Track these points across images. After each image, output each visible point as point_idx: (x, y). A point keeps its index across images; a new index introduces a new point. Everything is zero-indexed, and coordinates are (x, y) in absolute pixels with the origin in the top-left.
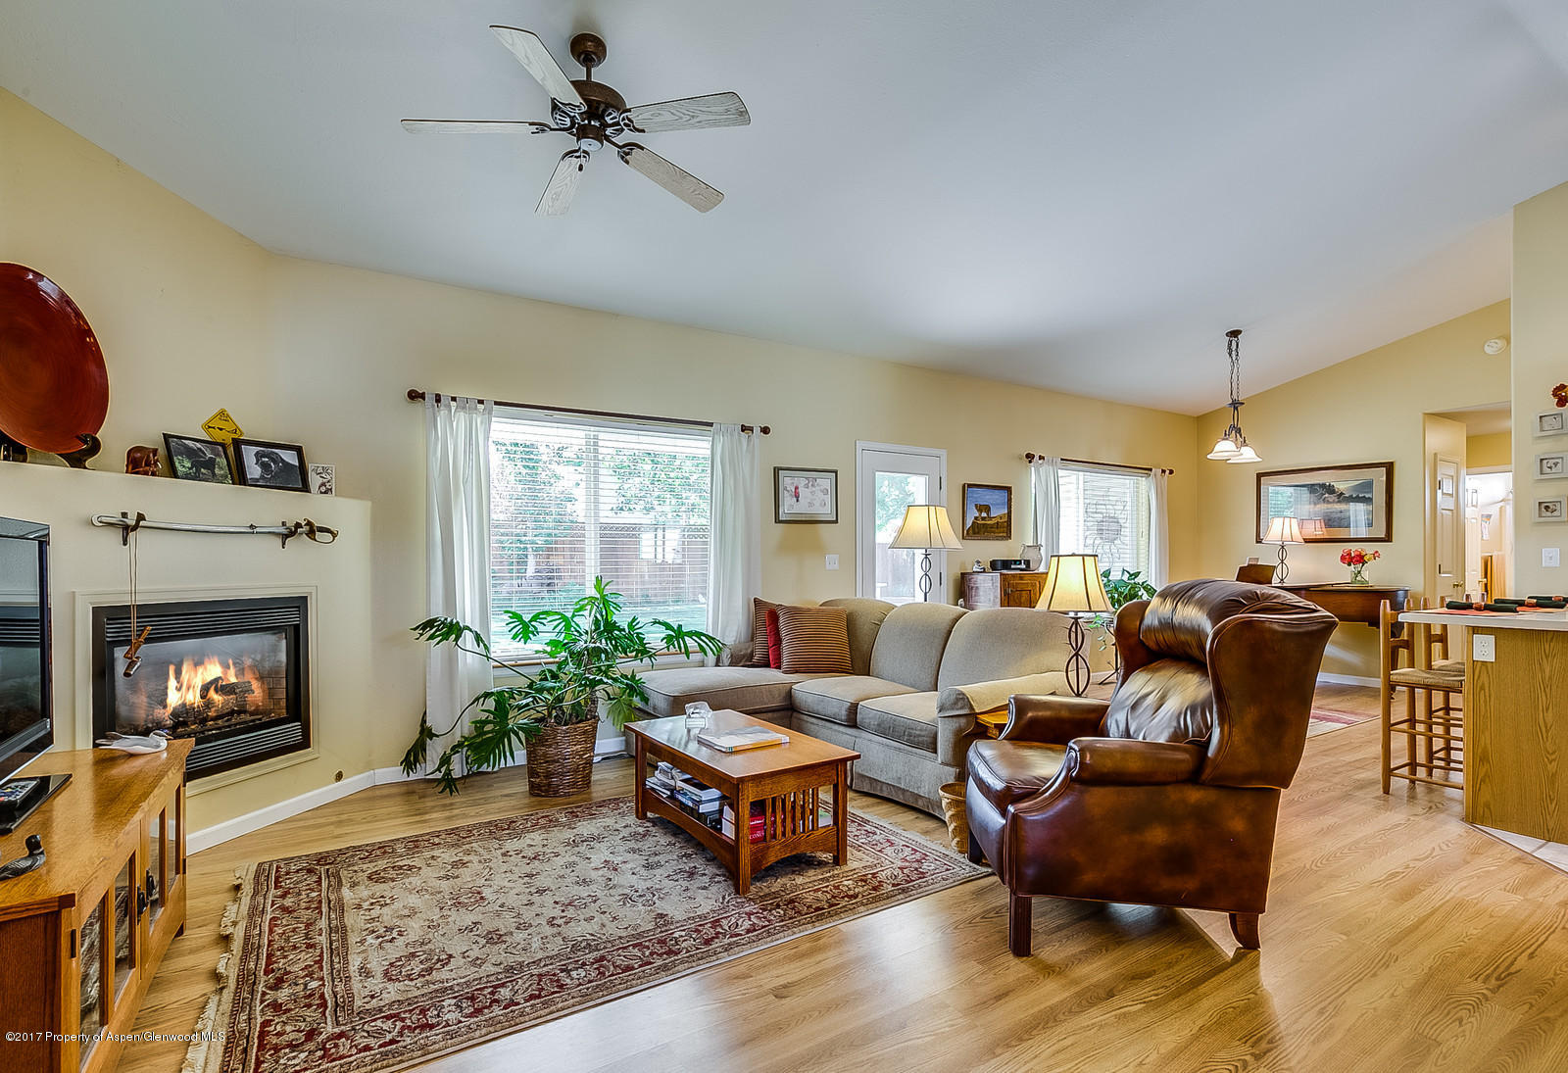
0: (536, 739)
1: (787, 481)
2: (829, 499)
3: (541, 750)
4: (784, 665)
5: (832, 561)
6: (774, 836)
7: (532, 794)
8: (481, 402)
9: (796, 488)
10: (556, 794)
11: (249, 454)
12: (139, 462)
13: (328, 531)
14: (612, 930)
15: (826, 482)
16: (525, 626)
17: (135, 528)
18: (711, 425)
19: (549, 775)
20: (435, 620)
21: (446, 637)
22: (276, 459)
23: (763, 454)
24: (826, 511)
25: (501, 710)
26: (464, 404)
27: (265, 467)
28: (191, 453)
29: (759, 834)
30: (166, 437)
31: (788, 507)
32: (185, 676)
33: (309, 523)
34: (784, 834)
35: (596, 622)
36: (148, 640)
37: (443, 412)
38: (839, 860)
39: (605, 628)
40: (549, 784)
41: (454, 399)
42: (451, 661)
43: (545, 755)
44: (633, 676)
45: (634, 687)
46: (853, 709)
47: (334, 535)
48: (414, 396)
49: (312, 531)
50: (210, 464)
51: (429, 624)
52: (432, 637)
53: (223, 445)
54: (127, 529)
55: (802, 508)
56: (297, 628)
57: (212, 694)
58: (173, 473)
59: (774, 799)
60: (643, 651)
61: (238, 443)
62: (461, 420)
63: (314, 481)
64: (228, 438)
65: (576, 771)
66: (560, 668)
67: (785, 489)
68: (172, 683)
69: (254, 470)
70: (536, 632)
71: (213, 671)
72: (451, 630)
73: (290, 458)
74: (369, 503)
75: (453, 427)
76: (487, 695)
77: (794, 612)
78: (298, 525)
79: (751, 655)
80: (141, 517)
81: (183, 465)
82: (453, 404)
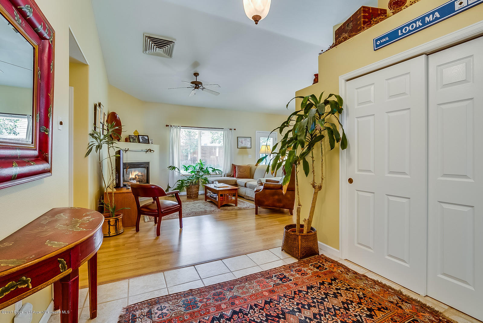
0: (188, 188)
1: (240, 139)
2: (249, 143)
3: (189, 190)
4: (236, 177)
5: (250, 156)
6: (224, 200)
7: (187, 198)
8: (179, 126)
9: (242, 141)
10: (191, 198)
11: (140, 137)
12: (126, 140)
13: (153, 151)
14: (198, 211)
15: (249, 140)
16: (187, 168)
17: (127, 151)
18: (223, 129)
19: (190, 195)
20: (171, 166)
21: (173, 169)
22: (144, 138)
23: (235, 134)
24: (249, 146)
25: (182, 183)
26: (176, 127)
27: (143, 139)
28: (132, 138)
29: (222, 200)
30: (129, 135)
31: (240, 145)
32: (132, 173)
33: (150, 149)
34: (226, 200)
35: (199, 168)
36: (129, 168)
37: (172, 128)
38: (236, 205)
39: (201, 169)
40: (190, 196)
41: (174, 126)
42: (173, 174)
43: (190, 191)
44: (206, 178)
45: (206, 179)
46: (246, 184)
47: (154, 151)
48: (167, 126)
49: (150, 150)
50: (135, 140)
51: (170, 167)
52: (170, 169)
53: (137, 136)
54: (126, 151)
55: (243, 145)
56: (148, 167)
57: (137, 176)
58: (130, 142)
59: (224, 194)
60: (208, 173)
61: (139, 136)
62: (175, 130)
63: (150, 142)
64: (137, 135)
65: (195, 194)
66: (193, 176)
67: (239, 141)
68: (130, 174)
69: (141, 140)
70: (188, 169)
71: (137, 173)
72: (174, 168)
73: (146, 138)
74: (159, 145)
75: (174, 131)
76: (180, 180)
77: (239, 166)
78: (148, 150)
79: (231, 175)
80: (128, 149)
81: (131, 140)
82: (174, 127)
